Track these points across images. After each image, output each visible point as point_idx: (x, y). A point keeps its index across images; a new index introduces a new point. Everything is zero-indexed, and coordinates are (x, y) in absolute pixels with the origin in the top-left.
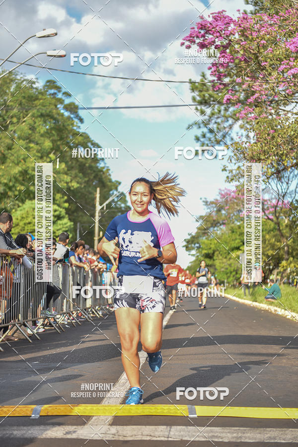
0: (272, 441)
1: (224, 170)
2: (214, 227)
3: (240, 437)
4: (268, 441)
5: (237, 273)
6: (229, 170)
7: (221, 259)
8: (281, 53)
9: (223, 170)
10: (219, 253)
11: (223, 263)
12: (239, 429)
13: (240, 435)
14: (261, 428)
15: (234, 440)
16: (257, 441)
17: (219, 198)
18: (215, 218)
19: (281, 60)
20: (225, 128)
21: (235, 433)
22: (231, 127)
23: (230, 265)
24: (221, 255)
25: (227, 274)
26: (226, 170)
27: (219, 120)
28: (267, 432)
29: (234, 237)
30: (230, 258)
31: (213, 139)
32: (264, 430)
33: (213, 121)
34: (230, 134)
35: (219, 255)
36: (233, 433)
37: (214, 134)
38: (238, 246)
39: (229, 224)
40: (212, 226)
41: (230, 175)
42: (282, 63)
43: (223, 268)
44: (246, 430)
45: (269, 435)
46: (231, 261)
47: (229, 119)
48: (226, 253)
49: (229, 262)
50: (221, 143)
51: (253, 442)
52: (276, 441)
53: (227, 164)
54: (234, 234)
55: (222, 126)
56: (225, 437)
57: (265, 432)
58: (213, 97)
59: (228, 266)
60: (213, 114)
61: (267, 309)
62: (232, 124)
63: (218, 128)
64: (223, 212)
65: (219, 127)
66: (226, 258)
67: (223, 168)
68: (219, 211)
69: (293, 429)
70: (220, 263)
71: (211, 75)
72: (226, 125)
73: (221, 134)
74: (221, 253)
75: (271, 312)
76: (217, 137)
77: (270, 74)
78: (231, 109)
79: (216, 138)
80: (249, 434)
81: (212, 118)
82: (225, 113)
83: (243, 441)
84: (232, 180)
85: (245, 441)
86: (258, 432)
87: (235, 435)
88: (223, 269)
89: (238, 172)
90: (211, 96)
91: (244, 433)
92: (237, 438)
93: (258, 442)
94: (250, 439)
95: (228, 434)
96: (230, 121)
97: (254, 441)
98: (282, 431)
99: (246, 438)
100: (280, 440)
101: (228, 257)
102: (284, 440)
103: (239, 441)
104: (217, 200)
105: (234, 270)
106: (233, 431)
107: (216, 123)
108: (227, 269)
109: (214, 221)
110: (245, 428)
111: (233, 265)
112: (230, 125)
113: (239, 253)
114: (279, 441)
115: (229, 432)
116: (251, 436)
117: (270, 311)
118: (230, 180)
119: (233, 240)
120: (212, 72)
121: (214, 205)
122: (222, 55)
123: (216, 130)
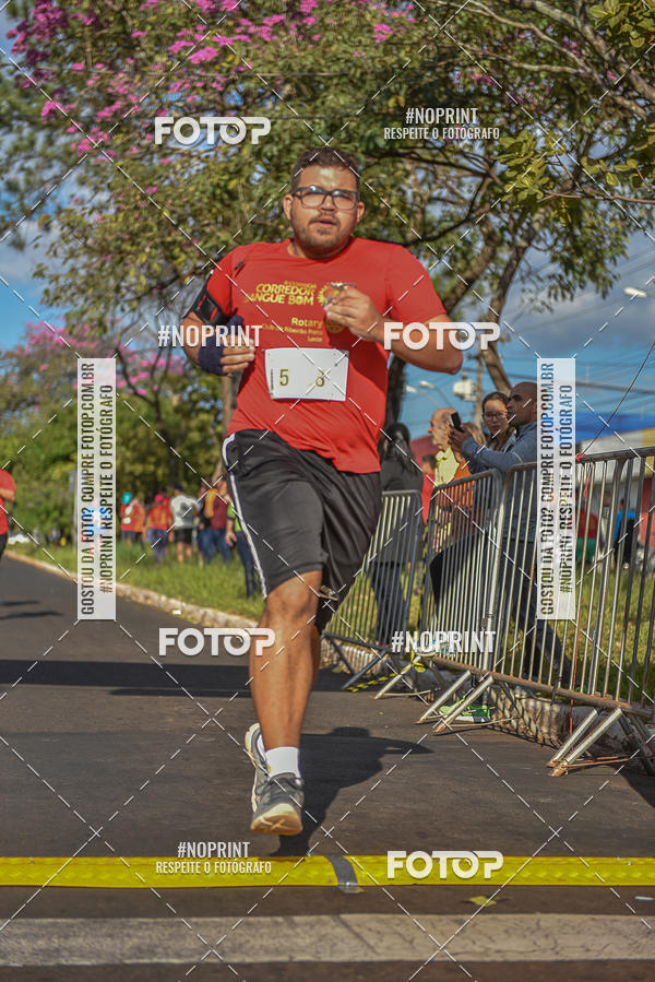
0: (146, 961)
1: (39, 274)
2: (14, 410)
3: (57, 950)
4: (134, 961)
5: (61, 514)
6: (50, 276)
7: (28, 482)
8: (177, 12)
9: (35, 275)
10: (24, 468)
11: (31, 490)
12: (54, 925)
13: (56, 942)
14: (113, 917)
15: (37, 961)
16: (102, 962)
17: (26, 344)
18: (16, 389)
19: (176, 28)
20: (43, 183)
21: (43, 936)
22: (57, 181)
23: (48, 496)
24: (28, 472)
25: (39, 515)
26: (43, 276)
27: (31, 164)
28: (131, 932)
29: (57, 433)
30: (48, 480)
31: (15, 206)
32: (124, 926)
33: (17, 165)
34: (55, 198)
35: (24, 473)
36: (37, 936)
37: (18, 196)
38: (66, 452)
39: (46, 403)
40: (8, 408)
41: (52, 287)
42: (179, 34)
43: (30, 500)
44: (72, 926)
45: (136, 940)
46: (51, 486)
47: (55, 162)
48: (38, 468)
49: (44, 490)
50: (35, 216)
51: (93, 967)
52: (155, 960)
53: (46, 261)
54: (58, 425)
55: (38, 177)
56: (14, 951)
57: (125, 932)
58: (18, 109)
59: (42, 498)
60: (16, 149)
61: (128, 593)
62: (58, 174)
63: (28, 182)
64: (35, 376)
65: (32, 179)
66: (38, 478)
67: (35, 270)
68: (26, 373)
69: (201, 920)
70: (24, 490)
71: (13, 51)
72: (48, 174)
73: (35, 194)
74: (27, 467)
75: (136, 603)
76: (26, 201)
77: (151, 59)
78: (62, 140)
79: (22, 205)
80: (80, 940)
81: (14, 158)
82: (44, 148)
83: (64, 962)
84: (57, 298)
85: (70, 963)
86: (105, 930)
87: (41, 943)
88: (31, 505)
89: (70, 281)
90: (13, 107)
91: (66, 937)
92: (46, 953)
93: (105, 967)
94: (82, 956)
95: (24, 942)
96: (56, 169)
97: (94, 962)
98: (171, 925)
99: (71, 952)
100: (167, 955)
101: (44, 477)
102: (178, 955)
103: (52, 963)
104: (22, 349)
105: (56, 508)
106: (36, 930)
107: (22, 169)
108: (39, 504)
109: (14, 396)
110: (70, 921)
111: (53, 496)
112: (56, 177)
113: (69, 467)
114: (164, 961)
115: (25, 936)
116: (89, 945)
117: (134, 599)
118: (51, 299)
119: (55, 439)
120: (16, 45)
121: (14, 361)
122: (40, 7)
123: (22, 185)
